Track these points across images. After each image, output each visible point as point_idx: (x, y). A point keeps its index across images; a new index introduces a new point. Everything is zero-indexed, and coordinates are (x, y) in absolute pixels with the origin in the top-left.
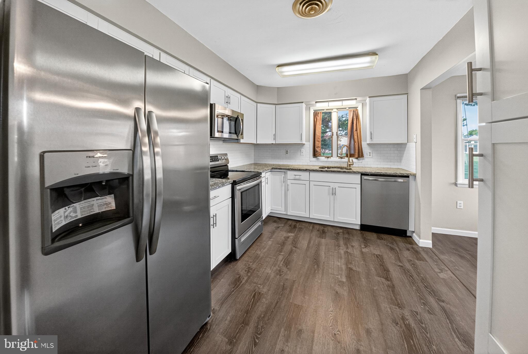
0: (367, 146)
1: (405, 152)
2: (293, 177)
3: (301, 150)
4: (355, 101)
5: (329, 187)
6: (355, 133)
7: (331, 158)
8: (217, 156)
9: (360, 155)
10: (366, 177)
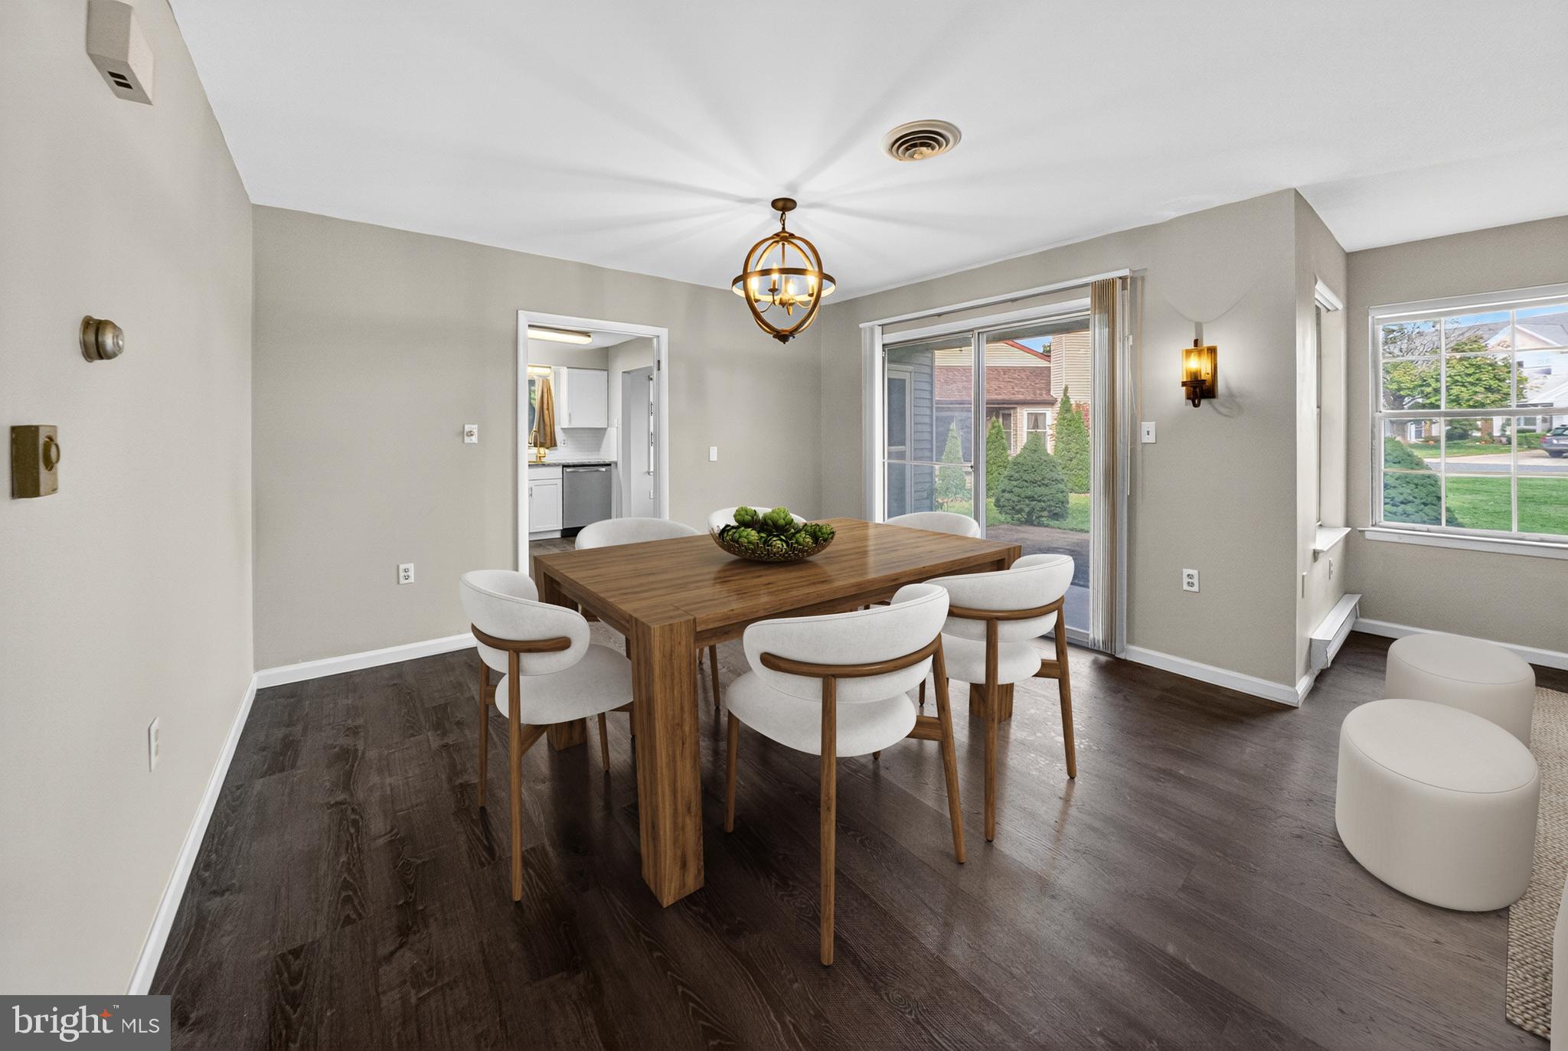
0: (561, 431)
1: (605, 439)
4: (548, 369)
6: (546, 412)
9: (553, 444)
10: (568, 470)
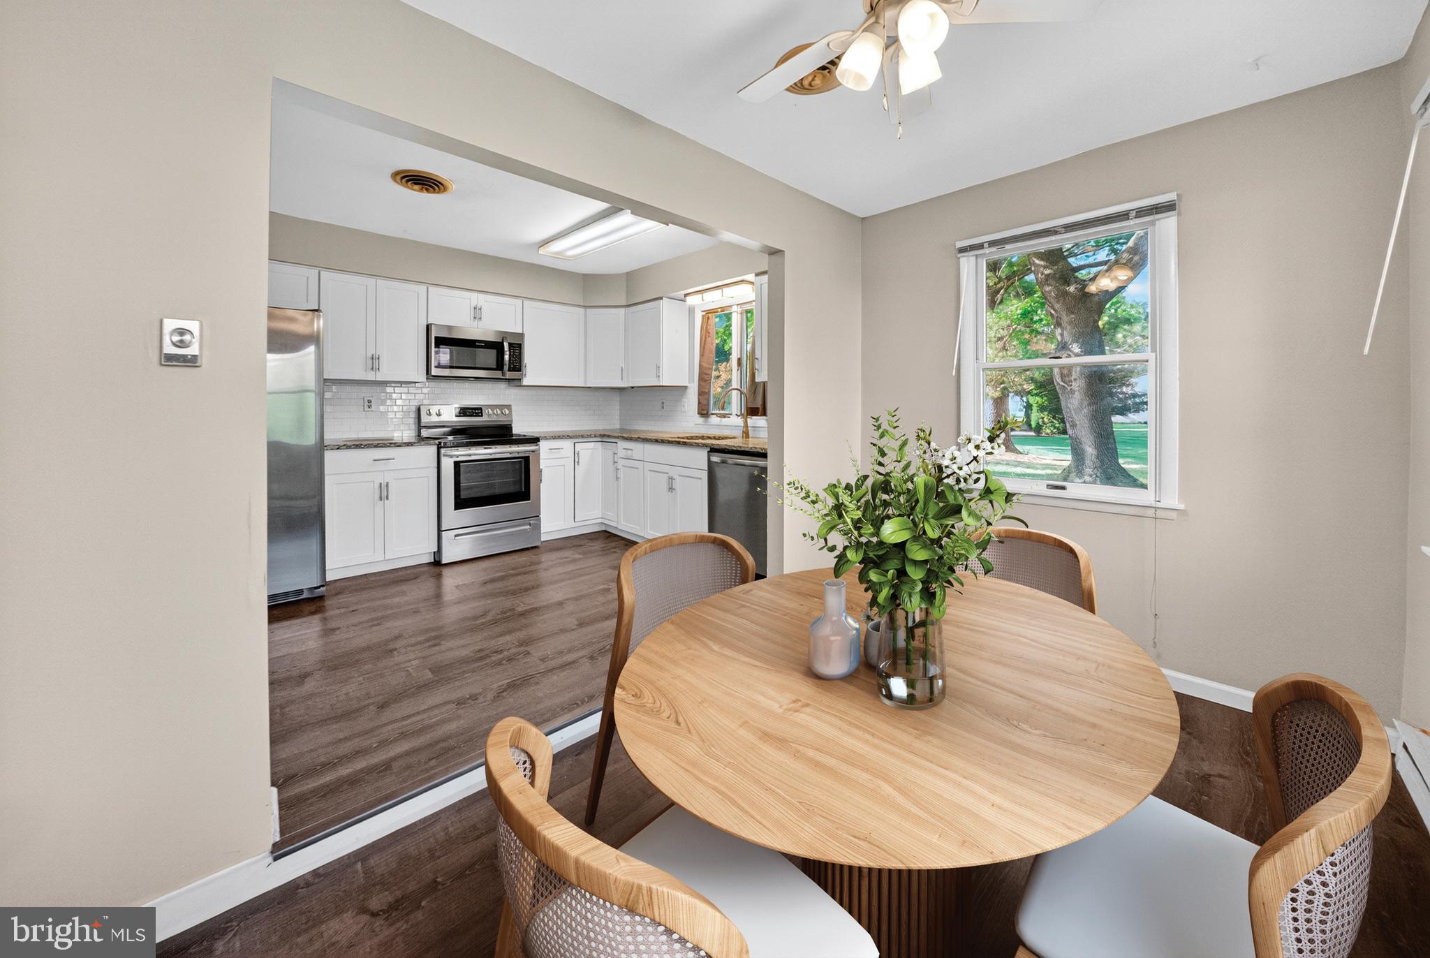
2: (624, 453)
3: (681, 400)
5: (667, 475)
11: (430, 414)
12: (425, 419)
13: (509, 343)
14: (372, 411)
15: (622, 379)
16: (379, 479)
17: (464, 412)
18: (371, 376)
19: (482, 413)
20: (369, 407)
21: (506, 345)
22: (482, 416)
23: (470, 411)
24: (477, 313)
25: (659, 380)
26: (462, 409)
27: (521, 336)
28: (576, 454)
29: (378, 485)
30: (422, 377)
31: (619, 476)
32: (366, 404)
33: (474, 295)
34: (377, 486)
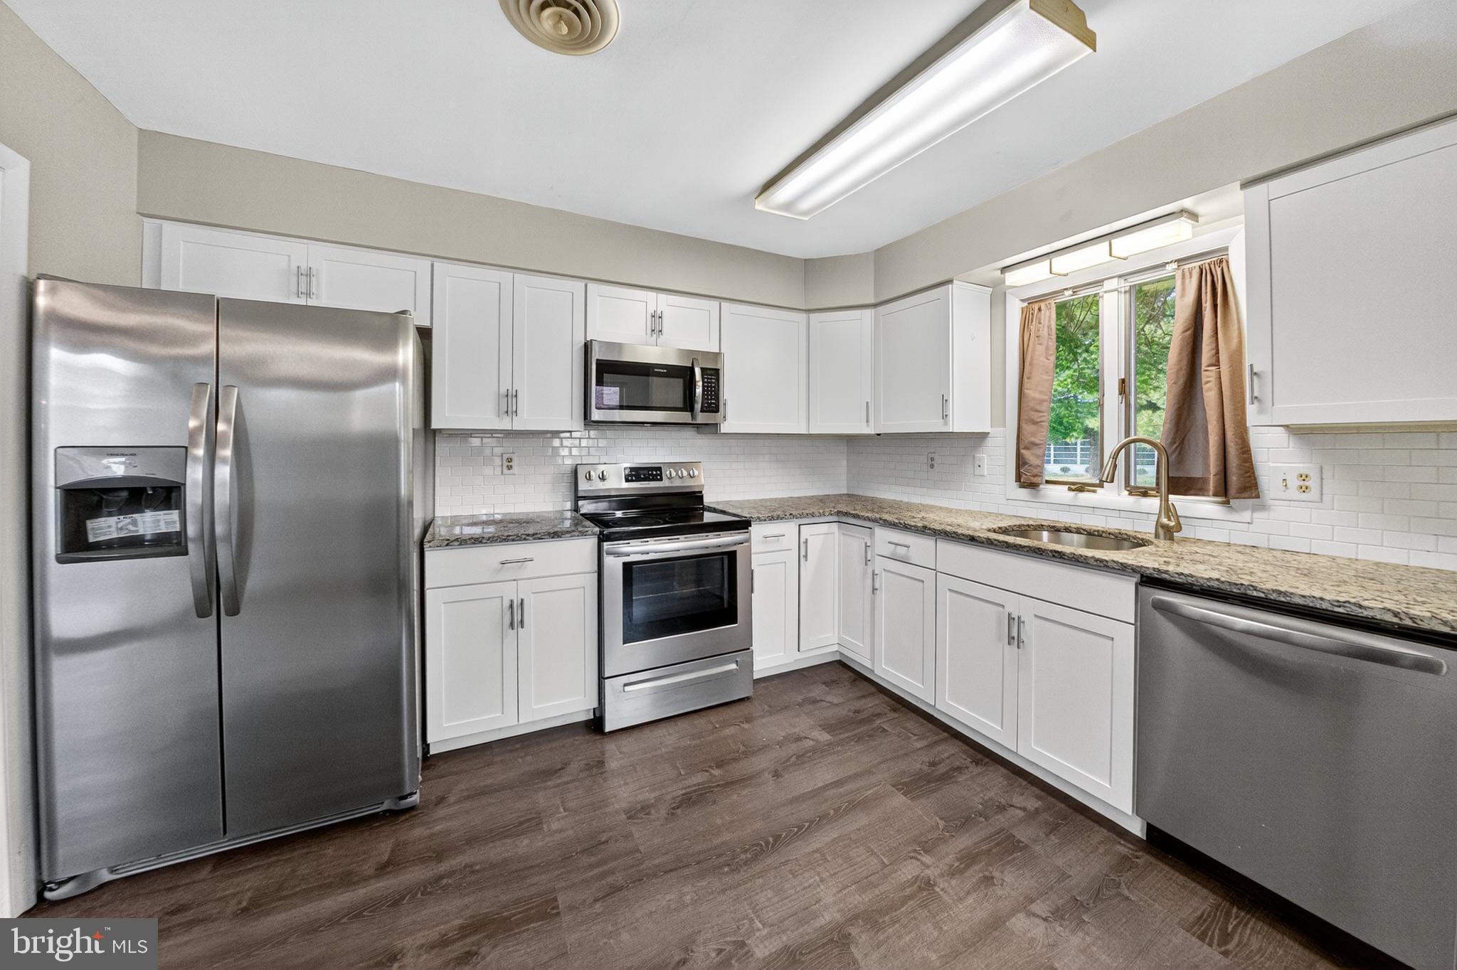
0: (1281, 438)
2: (888, 550)
3: (974, 456)
5: (1001, 609)
7: (1094, 491)
8: (659, 469)
9: (1237, 483)
11: (589, 478)
12: (584, 486)
13: (701, 368)
14: (514, 474)
15: (867, 421)
16: (510, 592)
17: (636, 474)
18: (505, 424)
19: (661, 475)
20: (510, 468)
21: (698, 371)
22: (661, 479)
23: (646, 472)
24: (656, 324)
25: (946, 424)
26: (632, 469)
27: (717, 356)
28: (802, 546)
29: (509, 603)
30: (577, 424)
31: (877, 586)
32: (506, 464)
33: (652, 295)
34: (506, 604)
